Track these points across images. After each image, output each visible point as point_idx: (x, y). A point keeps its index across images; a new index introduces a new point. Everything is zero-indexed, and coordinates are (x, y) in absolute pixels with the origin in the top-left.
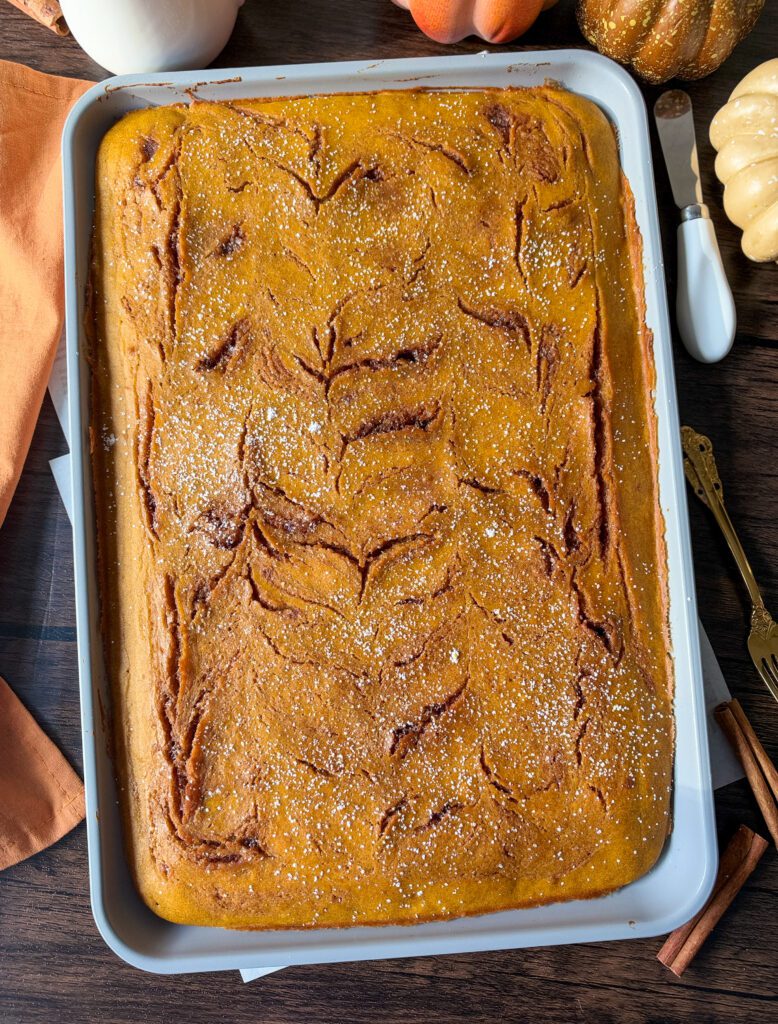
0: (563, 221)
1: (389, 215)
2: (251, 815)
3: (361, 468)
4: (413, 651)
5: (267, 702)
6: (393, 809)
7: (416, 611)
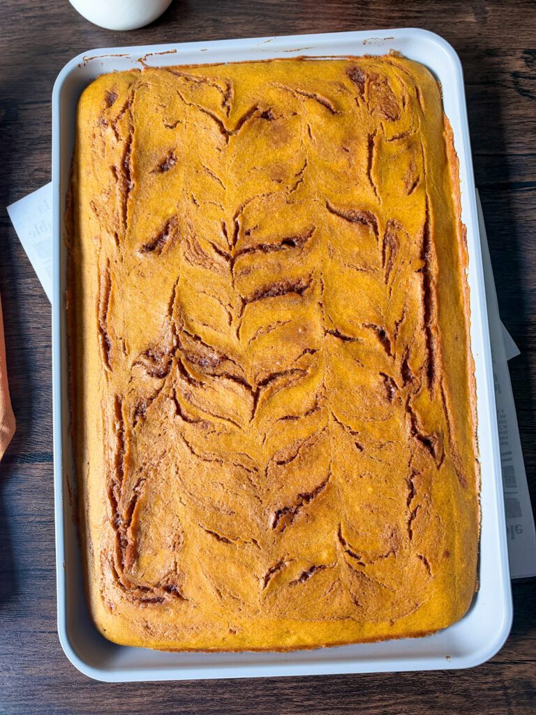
0: (403, 148)
1: (278, 143)
2: (172, 569)
4: (290, 454)
5: (185, 488)
6: (274, 568)
7: (293, 425)
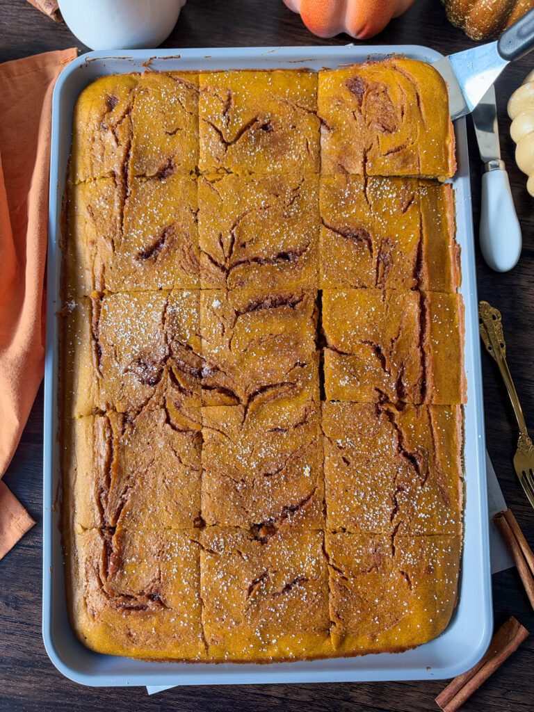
0: (397, 162)
1: (276, 156)
2: (157, 577)
3: (247, 334)
4: (278, 466)
5: (172, 497)
6: (258, 580)
7: (281, 436)
